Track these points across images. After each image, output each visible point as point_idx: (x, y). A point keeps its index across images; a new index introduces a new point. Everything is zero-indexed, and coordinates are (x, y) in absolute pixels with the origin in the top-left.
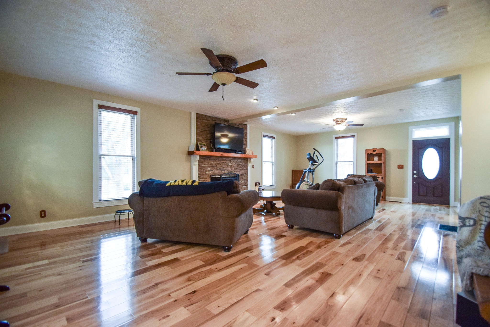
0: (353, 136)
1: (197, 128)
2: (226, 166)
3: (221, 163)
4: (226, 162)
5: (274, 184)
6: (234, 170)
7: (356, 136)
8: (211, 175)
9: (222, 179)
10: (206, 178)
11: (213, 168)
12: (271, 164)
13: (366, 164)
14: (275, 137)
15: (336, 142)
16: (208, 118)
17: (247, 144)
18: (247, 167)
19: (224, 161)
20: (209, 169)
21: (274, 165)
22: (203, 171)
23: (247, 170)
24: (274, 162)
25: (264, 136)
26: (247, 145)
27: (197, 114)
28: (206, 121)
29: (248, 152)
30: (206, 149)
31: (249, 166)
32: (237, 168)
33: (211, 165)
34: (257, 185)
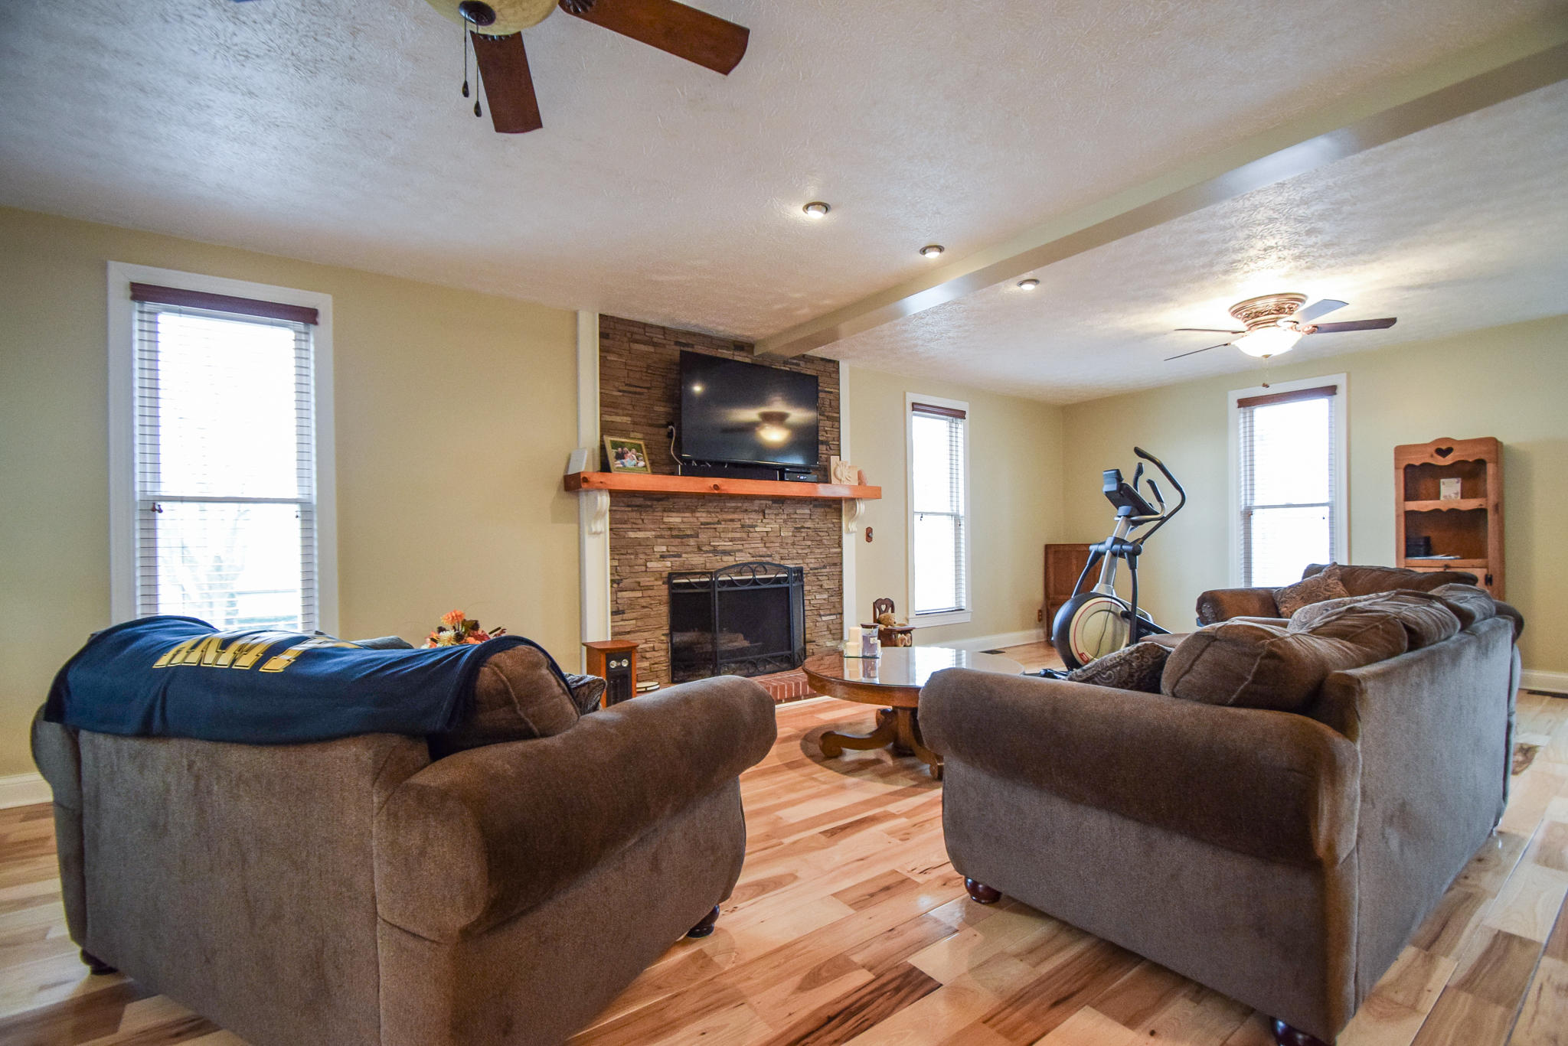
0: (1331, 391)
1: (604, 378)
2: (744, 535)
3: (719, 522)
4: (740, 520)
5: (964, 605)
6: (778, 549)
7: (1342, 392)
8: (671, 576)
9: (718, 589)
10: (650, 588)
11: (682, 544)
12: (949, 523)
13: (1398, 516)
14: (964, 412)
15: (1242, 420)
16: (658, 337)
17: (839, 440)
18: (841, 537)
19: (734, 513)
20: (664, 549)
21: (962, 527)
22: (632, 557)
23: (838, 550)
24: (962, 513)
25: (915, 407)
26: (839, 445)
27: (601, 316)
28: (651, 349)
29: (839, 476)
30: (642, 464)
31: (849, 532)
32: (793, 544)
33: (669, 533)
34: (881, 612)
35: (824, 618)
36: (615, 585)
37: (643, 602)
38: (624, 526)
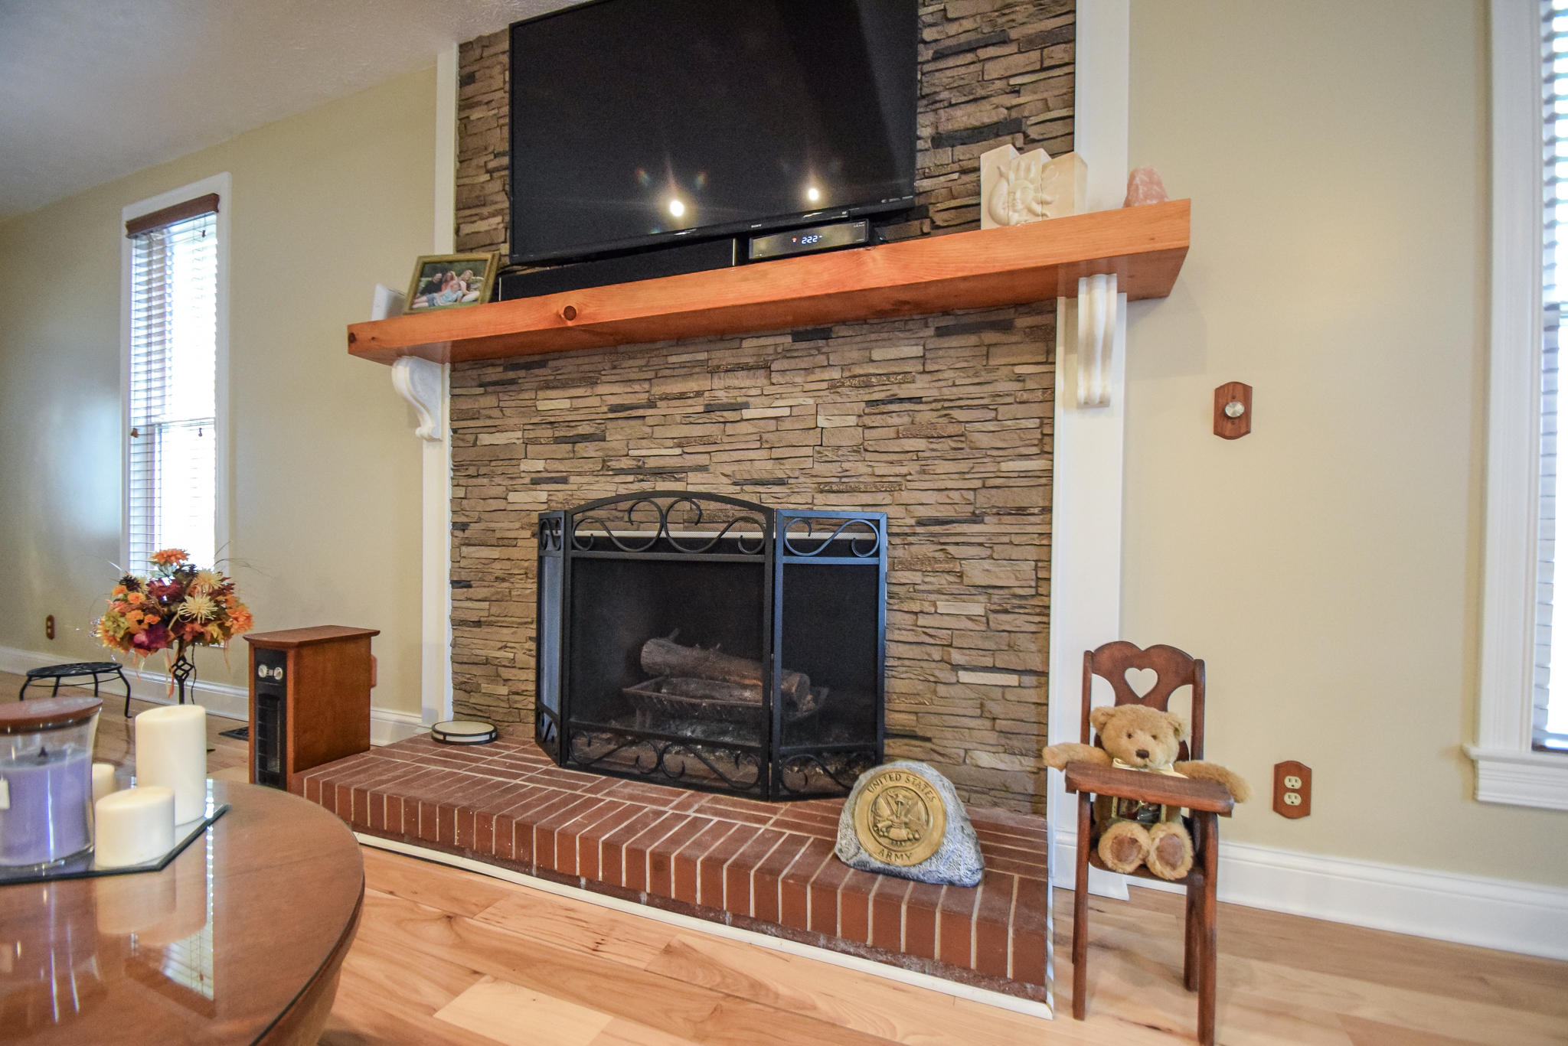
2: (711, 431)
3: (651, 404)
4: (699, 394)
6: (808, 463)
8: (546, 520)
9: (570, 553)
10: (512, 542)
11: (574, 456)
17: (1070, 101)
20: (540, 465)
22: (486, 481)
26: (1070, 117)
27: (462, 45)
30: (474, 295)
32: (859, 449)
33: (549, 433)
34: (1125, 695)
35: (965, 677)
36: (459, 533)
37: (497, 569)
38: (471, 423)
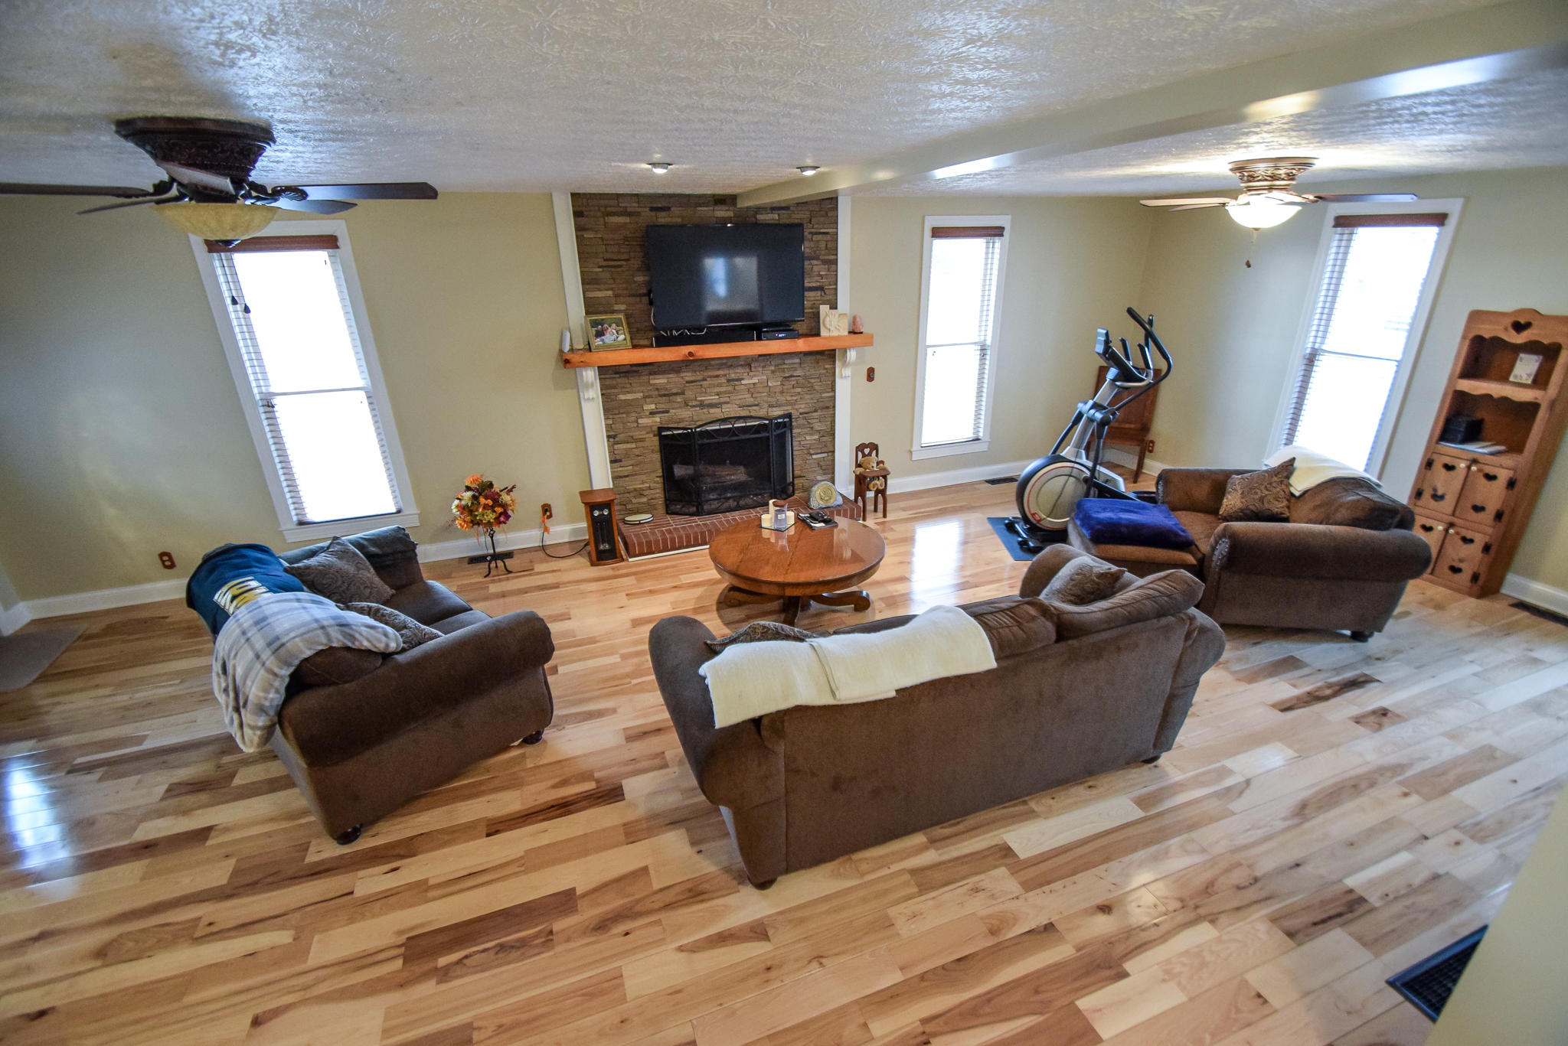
0: (1439, 219)
1: (583, 257)
2: (730, 388)
3: (703, 380)
4: (725, 375)
5: (981, 435)
6: (766, 398)
7: (1452, 223)
8: (661, 429)
9: (698, 442)
10: (642, 440)
11: (670, 401)
12: (974, 354)
13: (1445, 395)
14: (1002, 229)
15: (1335, 243)
16: (632, 206)
17: (836, 284)
18: (834, 381)
19: (719, 369)
20: (653, 407)
21: (988, 357)
22: (624, 415)
23: (831, 394)
24: (988, 342)
25: (938, 233)
26: (836, 289)
27: (573, 195)
28: (626, 220)
29: (828, 326)
30: (622, 337)
31: (842, 377)
32: (782, 392)
33: (657, 393)
34: (864, 455)
35: (814, 457)
36: (611, 440)
37: (637, 452)
38: (613, 391)
